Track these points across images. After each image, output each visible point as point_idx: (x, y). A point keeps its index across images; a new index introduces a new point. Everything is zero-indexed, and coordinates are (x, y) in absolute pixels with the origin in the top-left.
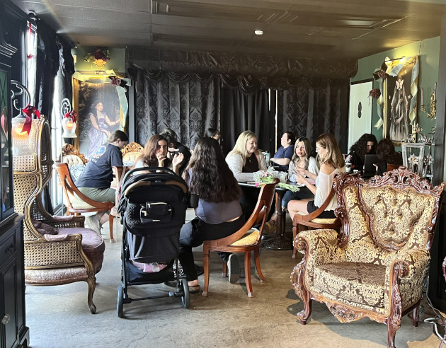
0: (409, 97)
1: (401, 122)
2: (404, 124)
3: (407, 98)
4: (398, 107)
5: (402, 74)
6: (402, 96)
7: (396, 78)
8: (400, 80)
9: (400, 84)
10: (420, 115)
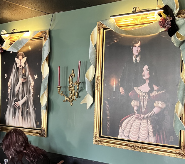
0: (36, 77)
1: (23, 105)
2: (28, 107)
3: (33, 78)
4: (19, 87)
5: (25, 50)
6: (24, 75)
7: (15, 55)
8: (21, 57)
9: (21, 61)
10: (52, 97)
